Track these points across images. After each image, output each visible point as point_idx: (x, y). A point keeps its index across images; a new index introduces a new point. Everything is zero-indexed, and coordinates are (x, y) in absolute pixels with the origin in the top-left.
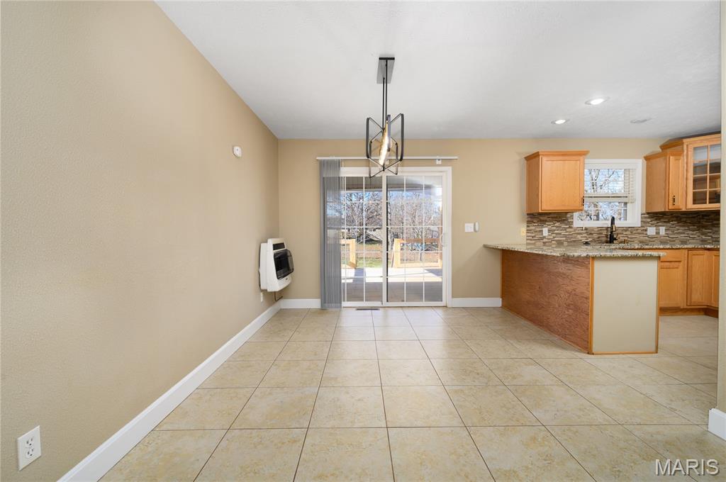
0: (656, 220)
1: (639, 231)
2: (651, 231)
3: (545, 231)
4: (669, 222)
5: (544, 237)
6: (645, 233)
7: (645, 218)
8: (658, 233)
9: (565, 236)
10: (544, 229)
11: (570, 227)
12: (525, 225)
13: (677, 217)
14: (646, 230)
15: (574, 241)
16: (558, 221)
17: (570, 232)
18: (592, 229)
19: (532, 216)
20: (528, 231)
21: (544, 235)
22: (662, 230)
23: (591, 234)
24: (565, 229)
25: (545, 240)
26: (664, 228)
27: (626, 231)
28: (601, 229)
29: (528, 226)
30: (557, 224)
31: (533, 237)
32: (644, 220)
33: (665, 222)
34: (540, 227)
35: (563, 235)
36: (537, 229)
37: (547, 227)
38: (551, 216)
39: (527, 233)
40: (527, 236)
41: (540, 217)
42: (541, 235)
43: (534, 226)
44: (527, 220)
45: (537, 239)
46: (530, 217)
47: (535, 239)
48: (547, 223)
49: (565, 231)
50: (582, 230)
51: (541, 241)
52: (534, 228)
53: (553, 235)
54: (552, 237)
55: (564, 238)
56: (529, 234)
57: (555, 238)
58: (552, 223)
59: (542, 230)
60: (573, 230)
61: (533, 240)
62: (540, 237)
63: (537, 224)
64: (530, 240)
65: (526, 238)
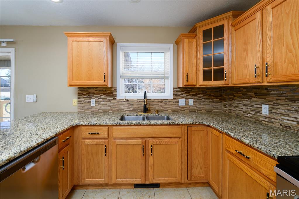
0: (186, 93)
1: (172, 102)
2: (182, 102)
3: (93, 102)
4: (196, 95)
5: (92, 107)
6: (177, 104)
7: (177, 91)
8: (187, 104)
9: (110, 106)
10: (92, 100)
11: (114, 99)
12: (77, 97)
13: (203, 91)
14: (178, 102)
15: (118, 110)
16: (104, 94)
17: (114, 103)
18: (133, 100)
19: (82, 89)
20: (79, 102)
21: (92, 105)
22: (191, 102)
23: (132, 104)
24: (110, 100)
25: (93, 109)
26: (192, 100)
27: (161, 102)
28: (139, 100)
29: (79, 98)
30: (103, 96)
31: (83, 107)
32: (176, 93)
33: (193, 95)
34: (89, 98)
35: (108, 105)
36: (86, 100)
37: (94, 98)
38: (98, 89)
39: (78, 103)
40: (78, 106)
41: (89, 91)
42: (89, 105)
43: (84, 97)
44: (78, 93)
45: (86, 108)
46: (80, 91)
47: (84, 108)
48: (94, 95)
49: (109, 102)
50: (124, 101)
51: (90, 110)
52: (84, 99)
53: (99, 105)
54: (99, 107)
55: (109, 108)
56: (80, 105)
57: (102, 108)
58: (99, 95)
59: (91, 101)
60: (116, 101)
61: (82, 109)
62: (88, 107)
63: (86, 96)
64: (80, 109)
65: (77, 107)
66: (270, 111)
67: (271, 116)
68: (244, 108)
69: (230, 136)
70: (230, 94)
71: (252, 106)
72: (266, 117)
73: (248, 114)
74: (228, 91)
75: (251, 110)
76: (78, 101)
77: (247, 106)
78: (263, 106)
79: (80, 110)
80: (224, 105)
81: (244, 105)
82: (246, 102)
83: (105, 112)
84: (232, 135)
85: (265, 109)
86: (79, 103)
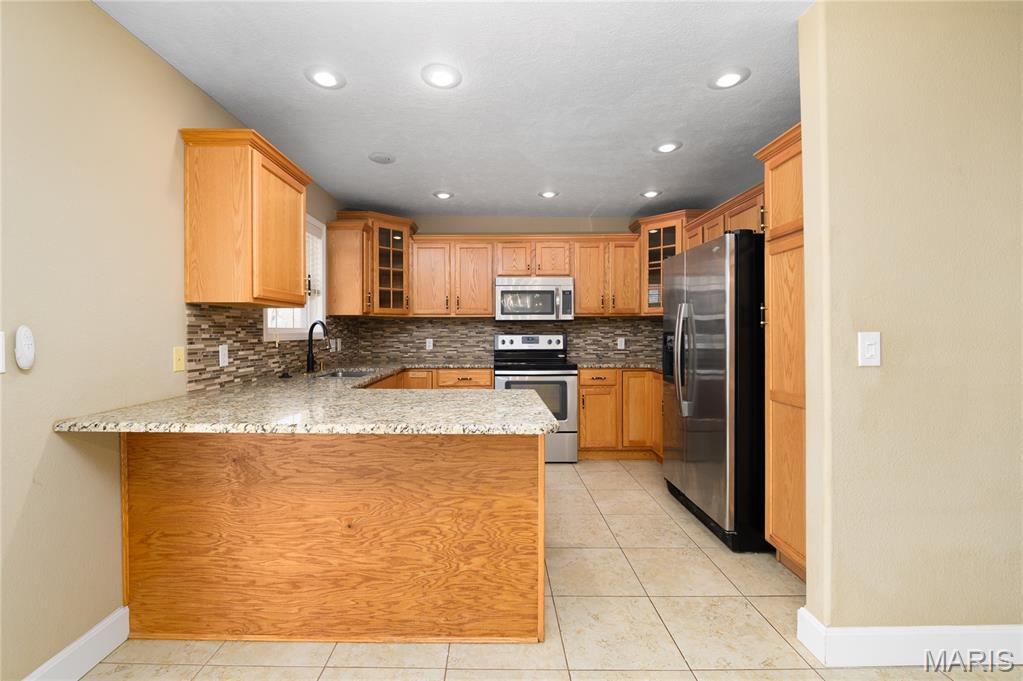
0: (335, 328)
1: (323, 347)
2: (333, 345)
3: (223, 355)
4: (343, 333)
5: (222, 370)
8: (336, 348)
9: (253, 364)
10: (221, 348)
11: (260, 342)
12: (184, 335)
16: (243, 328)
17: (260, 353)
18: (285, 344)
20: (191, 356)
21: (221, 364)
22: (339, 344)
23: (284, 355)
24: (253, 346)
25: (224, 378)
26: (340, 341)
29: (191, 342)
30: (242, 335)
31: (200, 372)
33: (340, 332)
34: (215, 342)
35: (252, 360)
36: (208, 349)
37: (225, 342)
38: (233, 313)
39: (190, 361)
40: (190, 371)
41: (214, 317)
42: (214, 365)
43: (203, 339)
44: (187, 323)
45: (209, 376)
46: (195, 316)
47: (204, 376)
48: (226, 333)
49: (252, 352)
50: (275, 347)
51: (217, 381)
52: (202, 346)
53: (236, 362)
54: (234, 369)
55: (252, 369)
56: (193, 366)
57: (240, 371)
58: (234, 333)
59: (218, 352)
60: (263, 349)
61: (200, 381)
62: (214, 371)
63: (208, 336)
64: (196, 381)
65: (186, 376)
66: (434, 345)
67: (436, 350)
68: (402, 346)
69: (449, 368)
70: (378, 330)
71: (413, 342)
72: (429, 353)
73: (407, 353)
74: (372, 324)
75: (412, 348)
76: (189, 354)
77: (405, 343)
78: (427, 340)
79: (194, 386)
80: (364, 348)
81: (401, 342)
82: (404, 337)
83: (246, 380)
84: (451, 366)
85: (429, 344)
86: (192, 361)
